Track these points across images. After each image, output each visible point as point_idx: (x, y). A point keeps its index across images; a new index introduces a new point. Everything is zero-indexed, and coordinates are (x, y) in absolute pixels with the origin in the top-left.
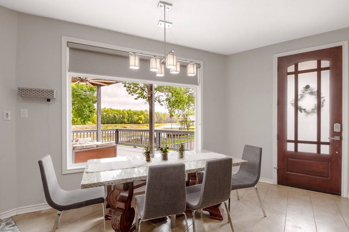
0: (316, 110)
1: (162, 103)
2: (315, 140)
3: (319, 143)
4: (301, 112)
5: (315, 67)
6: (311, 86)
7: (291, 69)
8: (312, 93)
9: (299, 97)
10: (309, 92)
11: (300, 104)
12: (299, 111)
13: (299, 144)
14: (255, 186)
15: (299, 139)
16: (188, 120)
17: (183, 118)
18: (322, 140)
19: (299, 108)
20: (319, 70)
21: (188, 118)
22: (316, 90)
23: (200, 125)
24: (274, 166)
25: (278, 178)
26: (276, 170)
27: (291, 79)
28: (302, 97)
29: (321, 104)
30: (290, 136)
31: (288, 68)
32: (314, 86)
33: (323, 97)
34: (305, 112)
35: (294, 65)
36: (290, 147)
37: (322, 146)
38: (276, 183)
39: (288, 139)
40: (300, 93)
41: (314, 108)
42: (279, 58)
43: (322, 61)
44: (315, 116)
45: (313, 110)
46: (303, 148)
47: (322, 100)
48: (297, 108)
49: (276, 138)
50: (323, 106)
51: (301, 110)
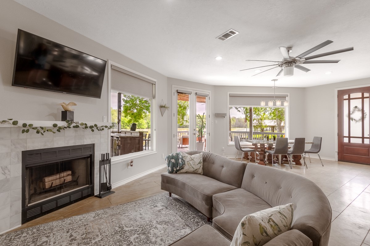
0: (361, 120)
1: (239, 109)
2: (361, 136)
3: (363, 138)
4: (352, 121)
5: (361, 96)
6: (358, 107)
7: (346, 97)
8: (359, 110)
9: (351, 112)
10: (357, 109)
11: (352, 116)
12: (351, 120)
13: (351, 139)
14: (318, 153)
15: (351, 136)
16: (264, 125)
17: (257, 122)
18: (365, 136)
19: (351, 118)
20: (363, 98)
21: (263, 122)
22: (361, 109)
23: (288, 127)
24: (335, 151)
25: (338, 158)
26: (337, 153)
27: (346, 103)
28: (353, 112)
29: (364, 116)
30: (346, 134)
31: (344, 96)
32: (360, 107)
33: (365, 113)
34: (355, 121)
35: (348, 95)
36: (346, 140)
37: (365, 139)
38: (337, 160)
39: (345, 135)
40: (351, 110)
41: (360, 118)
42: (339, 91)
43: (364, 93)
44: (361, 123)
45: (359, 119)
46: (353, 141)
47: (365, 115)
48: (350, 119)
49: (337, 135)
50: (365, 117)
51: (352, 119)
